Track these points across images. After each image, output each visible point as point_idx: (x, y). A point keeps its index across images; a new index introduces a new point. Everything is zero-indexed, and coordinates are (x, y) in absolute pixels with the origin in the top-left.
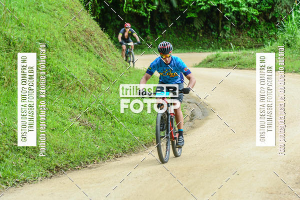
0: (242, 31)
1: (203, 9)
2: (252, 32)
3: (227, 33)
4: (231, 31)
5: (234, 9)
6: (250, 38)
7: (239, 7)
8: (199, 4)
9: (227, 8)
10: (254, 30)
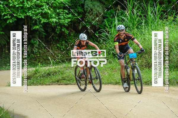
0: (51, 44)
1: (9, 22)
2: (62, 45)
3: (34, 48)
4: (39, 45)
5: (43, 20)
6: (60, 51)
7: (48, 19)
8: (4, 18)
9: (36, 21)
10: (64, 42)
